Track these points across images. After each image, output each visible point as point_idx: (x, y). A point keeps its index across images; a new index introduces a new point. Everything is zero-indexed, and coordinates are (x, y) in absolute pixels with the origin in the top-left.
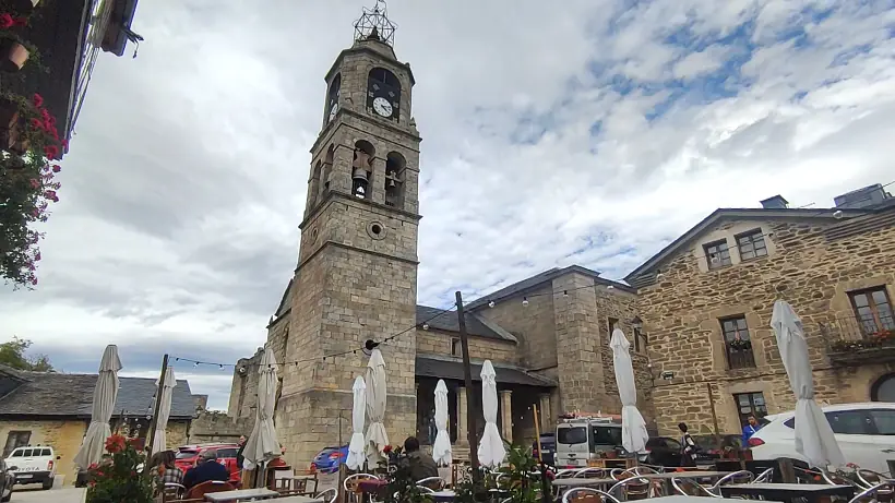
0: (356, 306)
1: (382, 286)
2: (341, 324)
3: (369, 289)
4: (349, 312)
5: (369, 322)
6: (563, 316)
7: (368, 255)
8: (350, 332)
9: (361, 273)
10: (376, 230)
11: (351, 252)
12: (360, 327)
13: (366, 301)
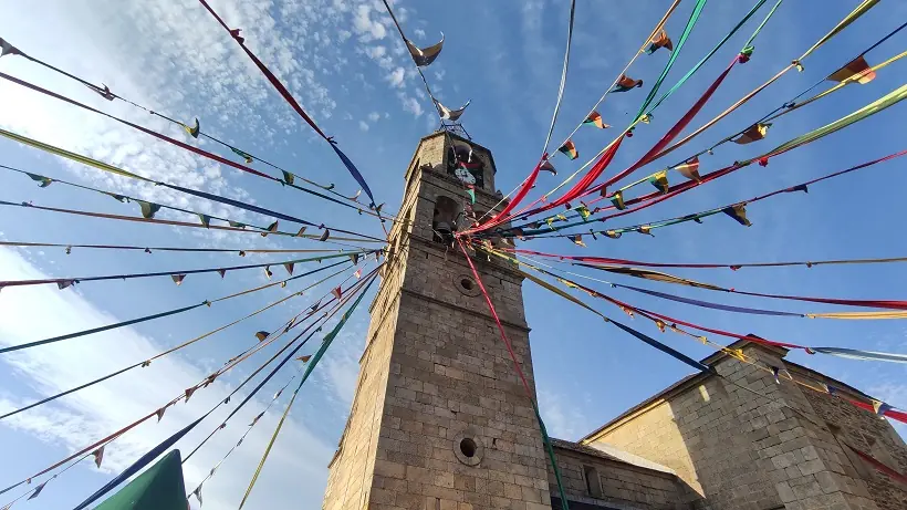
0: (442, 382)
1: (481, 356)
2: (417, 407)
3: (460, 359)
4: (431, 389)
5: (463, 407)
6: (757, 417)
7: (457, 313)
8: (433, 422)
9: (448, 335)
10: (467, 284)
11: (432, 306)
12: (447, 413)
13: (455, 374)
